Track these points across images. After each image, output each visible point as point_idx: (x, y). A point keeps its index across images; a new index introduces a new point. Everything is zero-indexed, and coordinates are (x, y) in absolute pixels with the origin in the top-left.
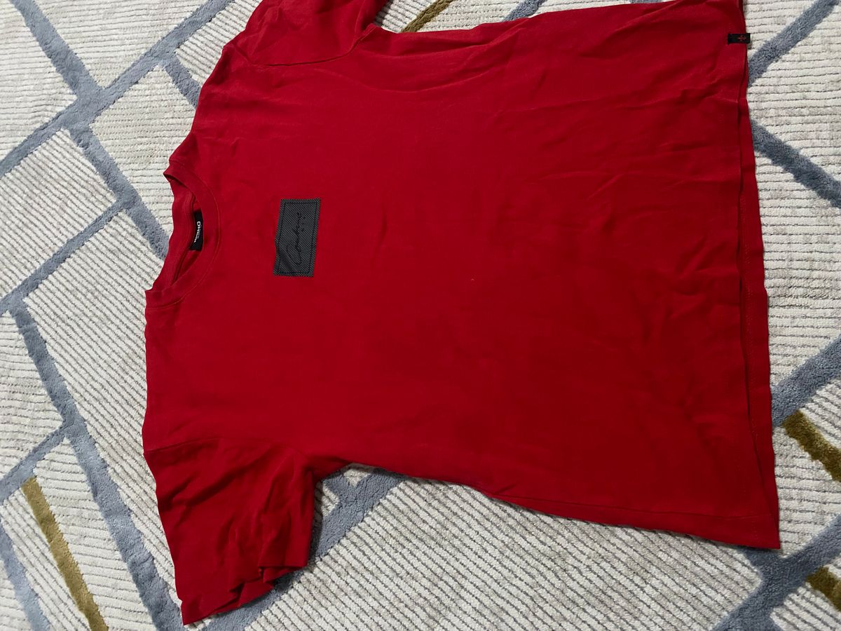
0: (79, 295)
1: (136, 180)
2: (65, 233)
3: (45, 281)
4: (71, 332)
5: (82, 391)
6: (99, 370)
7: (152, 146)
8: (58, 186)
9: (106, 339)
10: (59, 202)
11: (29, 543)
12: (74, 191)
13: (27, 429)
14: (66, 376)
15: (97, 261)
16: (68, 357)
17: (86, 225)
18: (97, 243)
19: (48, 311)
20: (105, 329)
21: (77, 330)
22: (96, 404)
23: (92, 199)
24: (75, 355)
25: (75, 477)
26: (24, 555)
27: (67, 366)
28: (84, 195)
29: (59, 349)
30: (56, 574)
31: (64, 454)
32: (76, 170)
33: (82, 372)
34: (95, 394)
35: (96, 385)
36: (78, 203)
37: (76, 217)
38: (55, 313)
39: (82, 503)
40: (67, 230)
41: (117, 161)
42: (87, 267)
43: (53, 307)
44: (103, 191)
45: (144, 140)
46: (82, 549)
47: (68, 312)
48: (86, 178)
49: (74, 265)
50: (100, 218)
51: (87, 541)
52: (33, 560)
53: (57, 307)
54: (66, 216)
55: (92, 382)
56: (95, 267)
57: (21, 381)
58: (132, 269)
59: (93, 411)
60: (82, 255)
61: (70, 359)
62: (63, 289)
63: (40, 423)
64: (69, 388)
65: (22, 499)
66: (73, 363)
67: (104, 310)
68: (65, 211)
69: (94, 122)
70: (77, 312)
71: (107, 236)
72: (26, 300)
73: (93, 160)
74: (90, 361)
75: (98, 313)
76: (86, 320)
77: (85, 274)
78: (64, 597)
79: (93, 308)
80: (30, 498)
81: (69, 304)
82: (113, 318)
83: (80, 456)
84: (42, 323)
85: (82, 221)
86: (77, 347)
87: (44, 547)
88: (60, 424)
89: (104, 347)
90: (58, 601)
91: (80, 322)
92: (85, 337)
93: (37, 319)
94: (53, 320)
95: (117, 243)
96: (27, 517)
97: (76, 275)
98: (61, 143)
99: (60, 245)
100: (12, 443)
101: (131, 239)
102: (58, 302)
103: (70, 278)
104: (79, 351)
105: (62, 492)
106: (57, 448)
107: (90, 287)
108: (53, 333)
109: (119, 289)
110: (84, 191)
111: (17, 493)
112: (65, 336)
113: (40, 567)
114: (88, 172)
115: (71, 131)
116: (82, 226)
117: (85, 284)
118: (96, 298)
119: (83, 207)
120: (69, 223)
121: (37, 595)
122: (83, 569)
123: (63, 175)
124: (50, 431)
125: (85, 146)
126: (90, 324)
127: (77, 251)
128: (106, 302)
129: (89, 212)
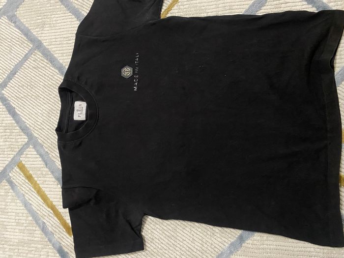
0: (25, 88)
1: (39, 35)
2: (14, 62)
3: (9, 83)
4: (24, 103)
5: (33, 126)
6: (39, 117)
7: (44, 20)
8: (6, 42)
9: (39, 104)
10: (8, 49)
11: (24, 186)
12: (14, 43)
13: (14, 143)
14: (26, 121)
15: (30, 73)
16: (25, 113)
17: (22, 58)
18: (28, 65)
19: (13, 95)
20: (38, 101)
21: (27, 102)
22: (40, 131)
23: (22, 46)
24: (28, 112)
25: (37, 159)
26: (23, 190)
27: (25, 117)
28: (19, 45)
29: (21, 111)
30: (37, 196)
31: (31, 152)
32: (13, 34)
33: (32, 119)
34: (39, 127)
35: (39, 123)
36: (17, 48)
37: (17, 54)
38: (16, 96)
39: (42, 169)
40: (14, 60)
41: (30, 28)
42: (26, 76)
43: (15, 93)
44: (26, 42)
45: (40, 18)
46: (46, 186)
47: (21, 95)
48: (18, 37)
49: (20, 75)
50: (27, 54)
51: (46, 183)
52: (27, 192)
53: (16, 93)
54: (12, 55)
55: (37, 122)
56: (29, 75)
57: (8, 125)
58: (45, 75)
59: (40, 134)
60: (23, 71)
61: (26, 114)
62: (17, 86)
63: (19, 140)
64: (28, 126)
65: (18, 170)
66: (28, 115)
67: (36, 93)
68: (12, 53)
69: (16, 11)
70: (25, 95)
71: (32, 61)
72: (3, 92)
73: (19, 29)
74: (34, 114)
75: (34, 94)
76: (30, 97)
77: (25, 79)
78: (42, 204)
79: (31, 92)
80: (20, 169)
81: (22, 92)
82: (40, 96)
83: (37, 151)
84: (12, 100)
85: (20, 56)
86: (28, 109)
87: (30, 187)
88: (27, 140)
89: (39, 108)
90: (39, 205)
91: (27, 99)
92: (30, 104)
93: (9, 99)
94: (16, 99)
95: (36, 64)
96: (21, 176)
97: (22, 79)
98: (4, 22)
99: (12, 67)
100: (9, 149)
101: (42, 62)
102: (16, 91)
103: (19, 81)
104: (29, 110)
105: (33, 166)
106: (28, 150)
107: (29, 84)
108: (17, 104)
109: (41, 83)
110: (18, 43)
111: (15, 168)
112: (22, 105)
113: (30, 194)
114: (18, 34)
115: (7, 16)
116: (20, 58)
117: (26, 82)
118: (32, 88)
119: (18, 50)
120: (14, 57)
121: (31, 204)
122: (47, 193)
123: (8, 36)
124: (24, 143)
125: (15, 23)
126: (32, 99)
127: (20, 69)
128: (36, 89)
129: (22, 51)
